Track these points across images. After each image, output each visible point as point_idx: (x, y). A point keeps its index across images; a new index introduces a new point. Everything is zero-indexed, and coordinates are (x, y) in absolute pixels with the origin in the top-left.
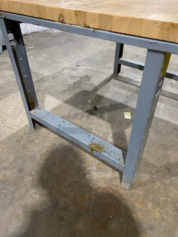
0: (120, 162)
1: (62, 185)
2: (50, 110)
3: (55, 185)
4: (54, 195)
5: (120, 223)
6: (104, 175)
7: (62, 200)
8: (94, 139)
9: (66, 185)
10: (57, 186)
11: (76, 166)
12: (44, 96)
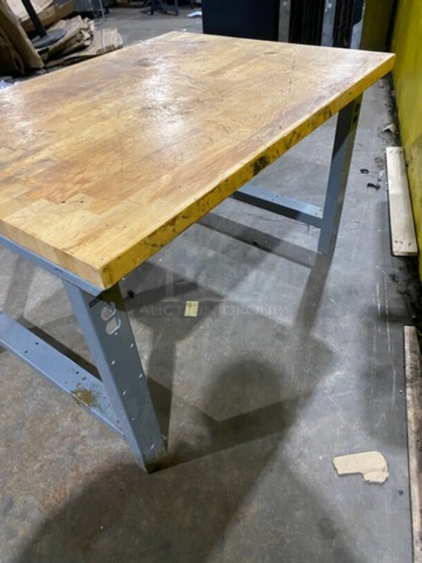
0: (118, 427)
1: (27, 468)
2: (37, 304)
3: (15, 470)
4: (9, 488)
5: (114, 538)
6: (110, 445)
7: (21, 498)
8: (84, 379)
9: (35, 468)
10: (17, 471)
11: (60, 429)
12: (32, 272)
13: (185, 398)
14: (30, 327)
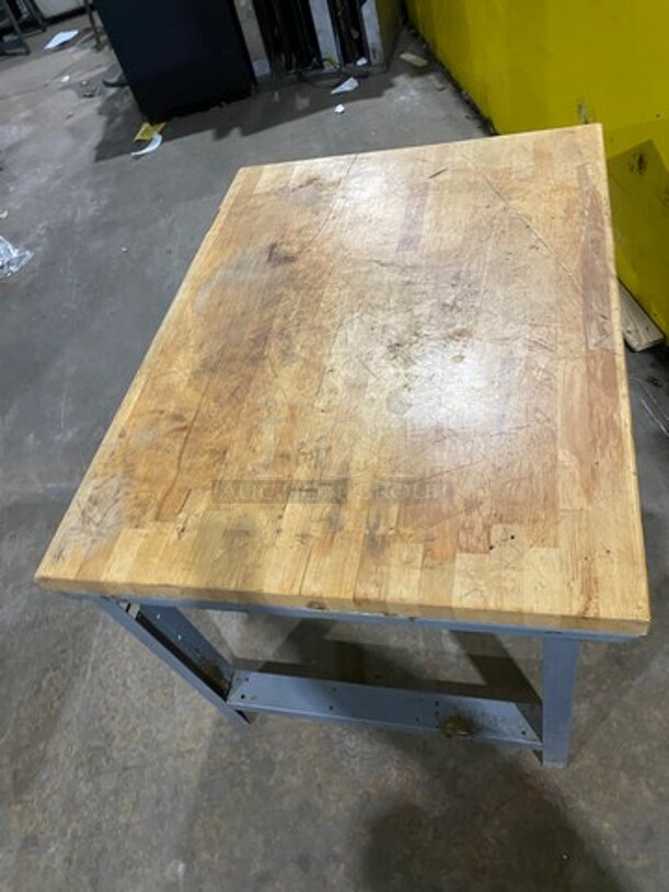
0: (529, 740)
13: (534, 657)
14: (260, 666)
